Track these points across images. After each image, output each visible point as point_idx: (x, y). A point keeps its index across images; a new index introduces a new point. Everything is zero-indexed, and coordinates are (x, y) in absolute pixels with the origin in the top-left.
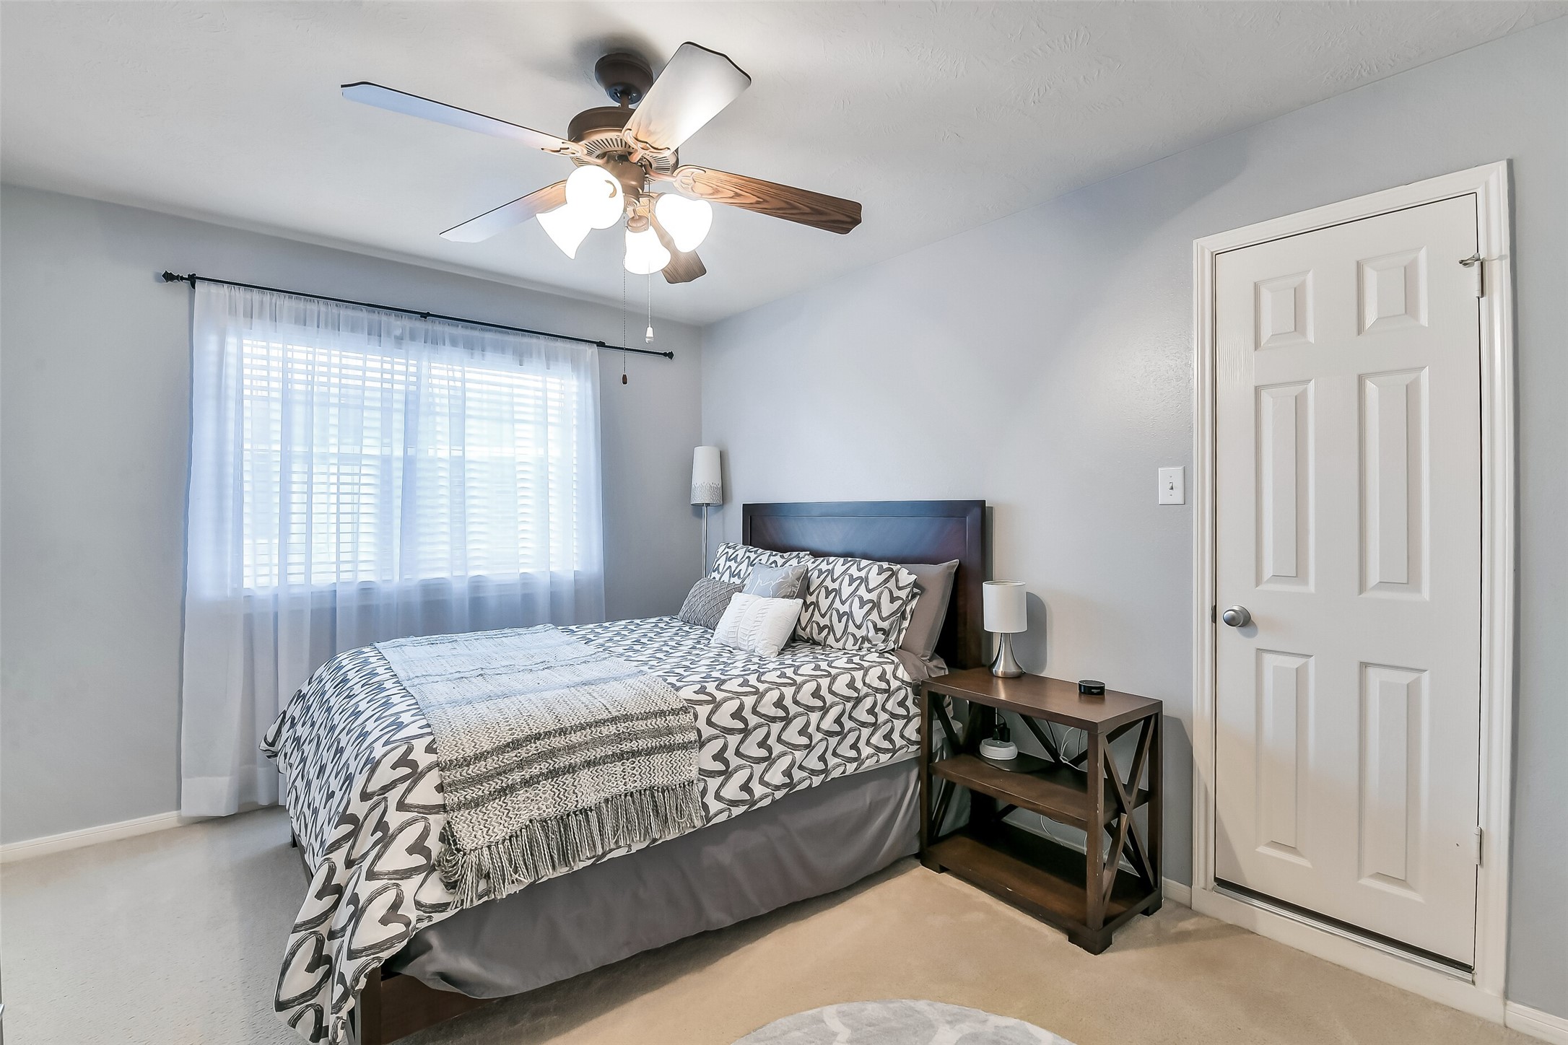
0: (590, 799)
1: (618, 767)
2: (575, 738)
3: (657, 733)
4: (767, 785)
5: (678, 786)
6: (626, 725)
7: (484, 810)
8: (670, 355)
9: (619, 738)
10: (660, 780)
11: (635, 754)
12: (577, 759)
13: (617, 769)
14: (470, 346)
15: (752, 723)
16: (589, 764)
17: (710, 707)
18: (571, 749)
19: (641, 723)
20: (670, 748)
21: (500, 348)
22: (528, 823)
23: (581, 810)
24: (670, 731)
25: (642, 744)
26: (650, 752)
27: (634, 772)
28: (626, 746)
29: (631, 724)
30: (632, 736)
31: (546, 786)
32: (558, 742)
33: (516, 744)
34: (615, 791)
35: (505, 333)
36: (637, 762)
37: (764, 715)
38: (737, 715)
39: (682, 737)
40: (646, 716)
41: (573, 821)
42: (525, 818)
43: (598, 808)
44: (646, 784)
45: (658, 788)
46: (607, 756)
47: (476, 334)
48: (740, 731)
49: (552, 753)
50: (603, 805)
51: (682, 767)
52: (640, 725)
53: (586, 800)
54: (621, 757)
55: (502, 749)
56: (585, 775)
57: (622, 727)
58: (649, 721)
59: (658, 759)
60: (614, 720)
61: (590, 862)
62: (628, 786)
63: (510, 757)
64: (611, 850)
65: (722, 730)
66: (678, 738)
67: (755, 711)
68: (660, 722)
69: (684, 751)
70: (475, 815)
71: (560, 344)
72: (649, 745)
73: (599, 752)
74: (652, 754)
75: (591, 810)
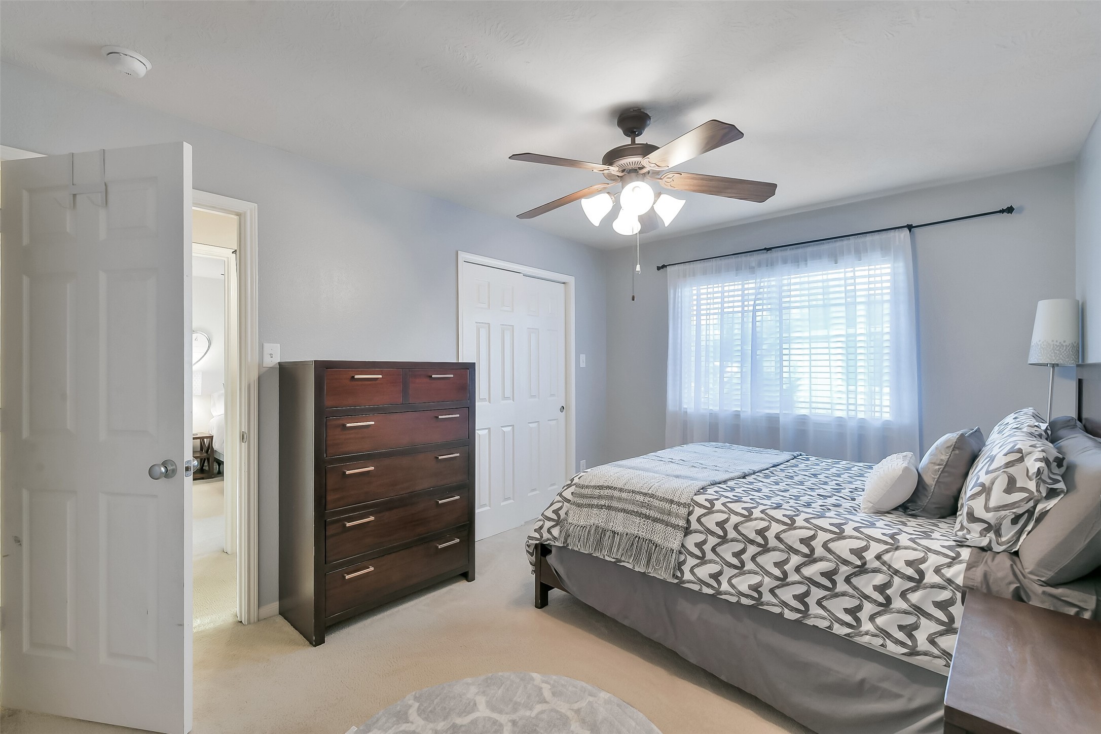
0: (620, 529)
1: (637, 520)
2: (624, 495)
3: (662, 511)
4: (733, 586)
5: (665, 548)
6: (649, 499)
7: (581, 510)
8: (1010, 210)
9: (642, 504)
10: (657, 539)
11: (647, 517)
12: (620, 505)
13: (637, 521)
14: (796, 261)
15: (730, 536)
16: (624, 511)
17: (705, 511)
18: (620, 499)
19: (657, 501)
20: (667, 524)
21: (818, 256)
22: (592, 524)
23: (613, 531)
24: (669, 513)
25: (652, 513)
26: (656, 520)
27: (644, 526)
28: (644, 511)
29: (652, 500)
30: (649, 506)
31: (604, 512)
32: (616, 494)
33: (601, 487)
34: (633, 532)
35: (821, 244)
36: (646, 522)
37: (744, 535)
38: (721, 524)
39: (675, 520)
40: (663, 499)
41: (608, 534)
42: (592, 522)
43: (622, 535)
44: (648, 536)
45: (654, 543)
46: (634, 512)
47: (800, 251)
48: (719, 537)
49: (611, 498)
50: (625, 535)
51: (670, 538)
52: (656, 503)
53: (617, 527)
54: (640, 515)
55: (595, 487)
56: (621, 515)
57: (647, 499)
58: (662, 503)
59: (659, 527)
60: (645, 494)
61: (613, 560)
62: (639, 533)
63: (597, 492)
64: (624, 562)
65: (706, 529)
66: (672, 519)
67: (736, 527)
68: (667, 506)
69: (673, 529)
70: (577, 510)
71: (869, 238)
72: (656, 516)
73: (630, 507)
74: (656, 522)
75: (618, 534)
